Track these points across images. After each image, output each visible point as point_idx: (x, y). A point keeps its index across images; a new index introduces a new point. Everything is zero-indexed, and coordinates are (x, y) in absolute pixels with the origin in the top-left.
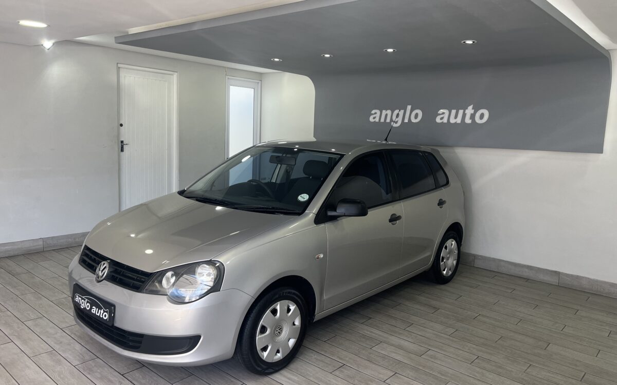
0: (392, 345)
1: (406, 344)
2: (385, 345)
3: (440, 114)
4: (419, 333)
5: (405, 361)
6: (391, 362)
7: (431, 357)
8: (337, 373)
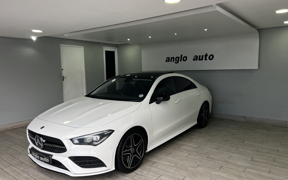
0: (187, 146)
1: (192, 145)
2: (184, 146)
4: (196, 141)
5: (193, 150)
6: (188, 151)
7: (202, 148)
8: (168, 155)
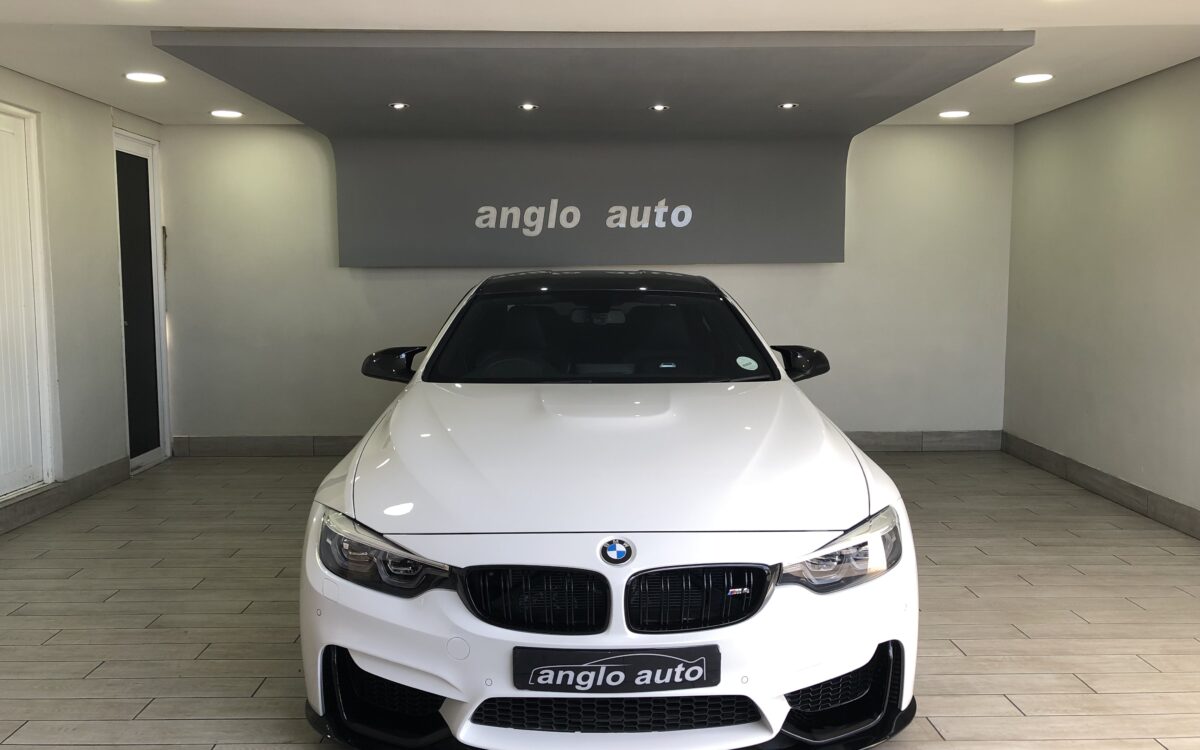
3: (613, 214)
